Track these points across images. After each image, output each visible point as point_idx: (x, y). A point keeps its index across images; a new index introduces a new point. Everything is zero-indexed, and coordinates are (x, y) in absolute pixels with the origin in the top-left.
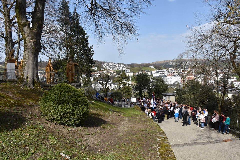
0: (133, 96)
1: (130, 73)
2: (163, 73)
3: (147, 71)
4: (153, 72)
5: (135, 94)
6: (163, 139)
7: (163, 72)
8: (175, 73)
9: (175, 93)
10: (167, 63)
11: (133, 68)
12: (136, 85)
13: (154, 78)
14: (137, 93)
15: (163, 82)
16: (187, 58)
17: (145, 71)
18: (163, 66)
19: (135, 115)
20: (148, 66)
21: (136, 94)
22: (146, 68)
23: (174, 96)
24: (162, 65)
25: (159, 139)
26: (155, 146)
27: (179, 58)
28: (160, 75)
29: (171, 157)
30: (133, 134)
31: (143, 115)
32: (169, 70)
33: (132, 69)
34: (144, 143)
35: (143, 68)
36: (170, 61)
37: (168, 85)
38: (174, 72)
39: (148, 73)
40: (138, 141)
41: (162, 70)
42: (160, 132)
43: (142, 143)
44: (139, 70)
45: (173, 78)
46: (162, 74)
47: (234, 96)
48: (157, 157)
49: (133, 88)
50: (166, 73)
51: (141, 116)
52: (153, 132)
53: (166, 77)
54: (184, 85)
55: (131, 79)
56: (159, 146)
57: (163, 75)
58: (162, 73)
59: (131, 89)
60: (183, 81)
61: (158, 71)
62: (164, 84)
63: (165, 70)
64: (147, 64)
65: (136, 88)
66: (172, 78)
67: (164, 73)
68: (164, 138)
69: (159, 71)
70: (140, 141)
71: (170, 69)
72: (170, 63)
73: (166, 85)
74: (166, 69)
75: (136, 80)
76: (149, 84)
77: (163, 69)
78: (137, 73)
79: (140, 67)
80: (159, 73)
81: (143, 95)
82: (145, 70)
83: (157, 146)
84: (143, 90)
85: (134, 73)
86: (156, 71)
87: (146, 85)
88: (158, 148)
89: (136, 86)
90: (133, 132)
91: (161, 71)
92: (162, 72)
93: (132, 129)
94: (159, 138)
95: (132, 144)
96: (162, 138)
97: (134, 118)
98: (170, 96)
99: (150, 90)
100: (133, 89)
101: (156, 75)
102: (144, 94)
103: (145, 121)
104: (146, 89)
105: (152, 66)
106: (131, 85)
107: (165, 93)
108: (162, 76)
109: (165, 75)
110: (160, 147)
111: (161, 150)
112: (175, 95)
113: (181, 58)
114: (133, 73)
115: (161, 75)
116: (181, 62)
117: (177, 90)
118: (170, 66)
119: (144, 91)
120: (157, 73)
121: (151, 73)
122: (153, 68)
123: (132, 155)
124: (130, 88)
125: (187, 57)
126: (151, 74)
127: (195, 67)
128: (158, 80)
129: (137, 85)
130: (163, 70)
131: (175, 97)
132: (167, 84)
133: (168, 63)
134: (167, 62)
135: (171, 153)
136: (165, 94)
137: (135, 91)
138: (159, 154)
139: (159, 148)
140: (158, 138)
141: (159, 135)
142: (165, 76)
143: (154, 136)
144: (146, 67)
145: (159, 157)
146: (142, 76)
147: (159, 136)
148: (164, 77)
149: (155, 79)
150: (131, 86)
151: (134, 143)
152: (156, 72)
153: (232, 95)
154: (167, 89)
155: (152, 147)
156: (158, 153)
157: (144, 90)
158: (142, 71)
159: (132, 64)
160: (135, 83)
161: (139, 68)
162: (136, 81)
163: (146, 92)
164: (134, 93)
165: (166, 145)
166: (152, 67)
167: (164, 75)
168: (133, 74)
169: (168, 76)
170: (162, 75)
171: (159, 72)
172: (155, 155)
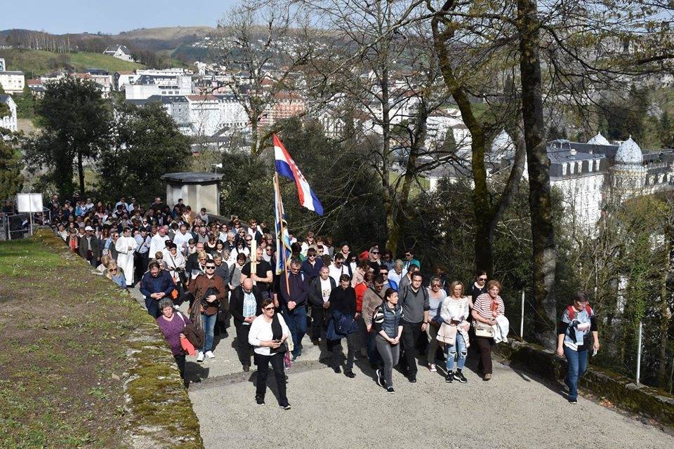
0: (28, 185)
1: (10, 74)
2: (172, 85)
3: (93, 73)
4: (123, 79)
5: (35, 179)
6: (152, 348)
7: (171, 78)
8: (221, 84)
9: (220, 171)
10: (189, 37)
11: (21, 50)
12: (42, 135)
13: (129, 107)
14: (45, 170)
15: (168, 123)
16: (271, 24)
17: (85, 71)
18: (170, 52)
19: (34, 268)
20: (98, 45)
21: (43, 178)
22: (88, 57)
23: (215, 186)
24: (164, 45)
25: (134, 352)
26: (114, 376)
27: (239, 19)
28: (159, 92)
29: (174, 404)
30: (21, 342)
31: (72, 267)
32: (196, 71)
33: (20, 59)
34: (69, 369)
35: (73, 56)
36: (200, 30)
37: (189, 140)
38: (219, 82)
39: (100, 79)
40: (43, 363)
41: (168, 72)
42: (140, 326)
43: (59, 373)
44: (54, 66)
45: (217, 106)
46: (167, 91)
47: (443, 184)
48: (120, 413)
49: (24, 147)
50: (186, 87)
51: (61, 269)
52: (111, 328)
53: (182, 101)
54: (255, 137)
55: (12, 105)
56: (132, 372)
57: (171, 93)
58: (165, 82)
59: (17, 153)
60: (254, 121)
61: (147, 72)
62: (173, 134)
63: (178, 70)
64: (95, 40)
65: (38, 149)
66: (208, 106)
67: (173, 82)
68: (154, 344)
69: (154, 73)
70: (51, 364)
71: (201, 66)
72: (201, 40)
73: (182, 137)
74: (184, 65)
75: (41, 113)
76: (105, 131)
77: (171, 67)
78: (43, 79)
79: (57, 51)
80: (152, 83)
81: (75, 179)
82: (87, 67)
83: (124, 374)
84: (76, 159)
85: (28, 77)
86: (140, 73)
87: (90, 137)
88: (127, 382)
89: (41, 139)
90: (21, 335)
91: (161, 73)
92: (164, 77)
93: (17, 322)
94: (135, 348)
95: (16, 379)
96: (148, 347)
97: (30, 279)
98: (199, 186)
99: (106, 160)
100: (24, 153)
101: (137, 93)
102: (82, 177)
103: (78, 291)
104: (89, 153)
105: (120, 51)
106: (15, 134)
107: (176, 172)
108: (167, 100)
109: (180, 95)
110: (136, 377)
111: (139, 386)
112: (217, 182)
113: (244, 24)
114: (22, 78)
115: (161, 94)
116: (245, 39)
117: (227, 159)
118: (202, 55)
119: (80, 162)
120: (144, 81)
121: (116, 81)
122: (126, 57)
123: (11, 417)
124: (12, 151)
125: (269, 18)
126: (116, 84)
127: (302, 62)
128: (144, 114)
129: (46, 137)
130: (173, 70)
131: (220, 188)
132: (187, 132)
133: (194, 39)
134: (192, 34)
135: (177, 392)
136: (177, 176)
137: (34, 166)
138: (128, 400)
139: (130, 380)
140: (132, 346)
141: (138, 336)
142: (182, 99)
143: (113, 341)
144: (90, 51)
145: (126, 409)
146: (71, 95)
147: (135, 339)
148: (176, 101)
149: (129, 112)
150: (15, 141)
151: (25, 373)
152: (136, 78)
153: (439, 182)
154: (186, 154)
155: (104, 380)
156: (124, 400)
157: (80, 158)
158: (69, 69)
159: (16, 33)
160: (36, 125)
161: (55, 56)
162: (41, 118)
163: (90, 170)
164: (32, 171)
165: (160, 367)
166: (120, 54)
167: (174, 94)
168: (23, 84)
169: (192, 98)
170: (167, 94)
171: (152, 77)
172: (112, 407)
